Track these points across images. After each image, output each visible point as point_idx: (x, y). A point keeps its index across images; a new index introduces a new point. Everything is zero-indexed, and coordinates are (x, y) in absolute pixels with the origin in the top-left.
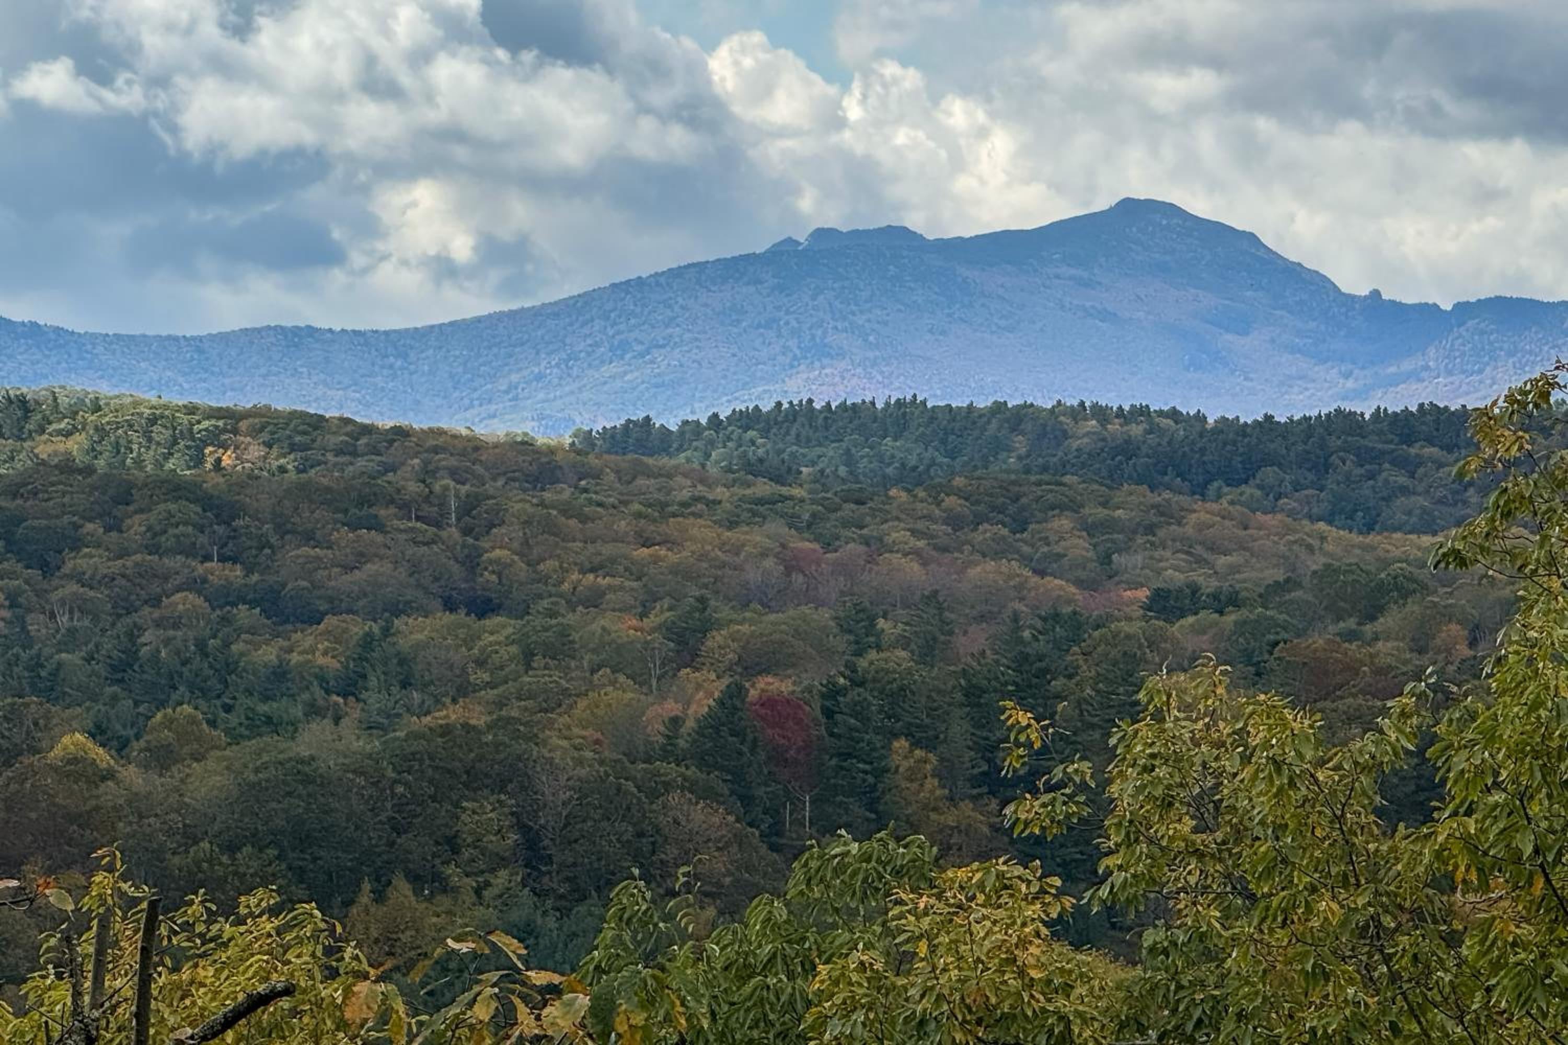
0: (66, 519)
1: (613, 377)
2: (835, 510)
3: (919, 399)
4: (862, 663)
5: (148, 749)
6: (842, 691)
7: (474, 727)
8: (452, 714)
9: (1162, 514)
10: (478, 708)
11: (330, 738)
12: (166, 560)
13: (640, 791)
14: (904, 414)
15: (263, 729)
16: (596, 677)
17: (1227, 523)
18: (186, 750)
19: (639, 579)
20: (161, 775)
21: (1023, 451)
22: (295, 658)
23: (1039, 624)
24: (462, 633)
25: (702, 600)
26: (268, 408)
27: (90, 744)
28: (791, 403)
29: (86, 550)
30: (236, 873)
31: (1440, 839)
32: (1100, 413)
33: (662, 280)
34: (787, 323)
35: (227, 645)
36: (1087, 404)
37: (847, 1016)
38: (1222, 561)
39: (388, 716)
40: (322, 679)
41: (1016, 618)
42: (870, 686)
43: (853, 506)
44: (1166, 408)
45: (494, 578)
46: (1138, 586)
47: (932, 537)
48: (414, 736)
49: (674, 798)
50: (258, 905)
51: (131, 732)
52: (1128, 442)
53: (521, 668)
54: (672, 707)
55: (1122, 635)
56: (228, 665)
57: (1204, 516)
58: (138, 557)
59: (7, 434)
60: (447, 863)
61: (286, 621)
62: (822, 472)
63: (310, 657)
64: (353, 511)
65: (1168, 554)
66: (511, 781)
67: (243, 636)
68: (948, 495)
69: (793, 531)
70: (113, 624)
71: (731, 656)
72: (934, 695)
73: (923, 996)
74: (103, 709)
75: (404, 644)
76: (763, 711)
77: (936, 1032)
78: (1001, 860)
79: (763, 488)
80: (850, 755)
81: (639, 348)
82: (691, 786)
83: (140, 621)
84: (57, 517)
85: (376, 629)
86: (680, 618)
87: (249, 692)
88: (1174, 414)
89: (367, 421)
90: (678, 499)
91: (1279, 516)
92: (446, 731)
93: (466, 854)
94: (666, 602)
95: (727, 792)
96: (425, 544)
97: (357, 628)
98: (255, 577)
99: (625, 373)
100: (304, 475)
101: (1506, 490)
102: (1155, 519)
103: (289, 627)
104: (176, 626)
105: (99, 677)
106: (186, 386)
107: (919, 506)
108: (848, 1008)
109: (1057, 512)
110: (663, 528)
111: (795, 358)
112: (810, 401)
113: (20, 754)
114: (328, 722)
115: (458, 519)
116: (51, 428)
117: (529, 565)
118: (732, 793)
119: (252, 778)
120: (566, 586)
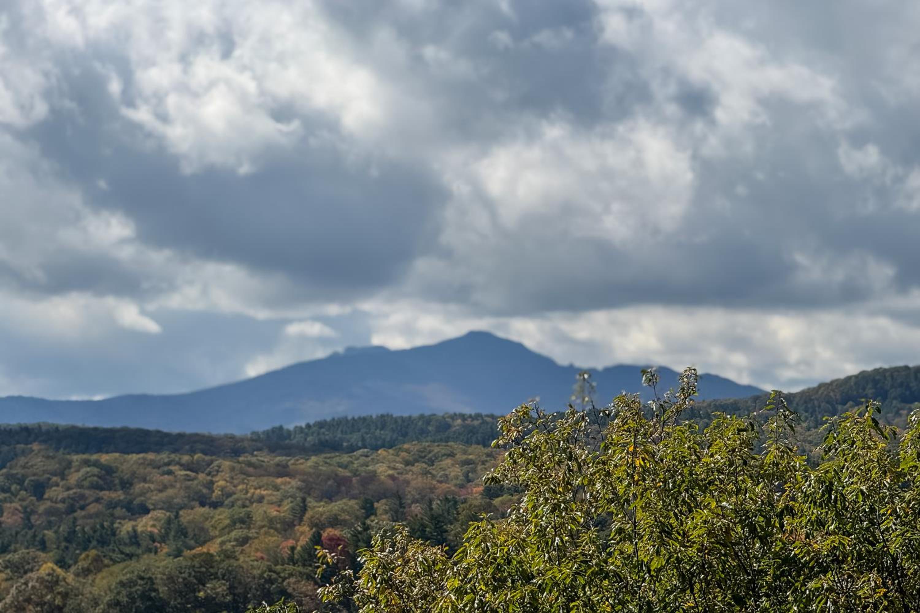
0: (45, 476)
2: (357, 460)
3: (390, 414)
4: (368, 521)
5: (78, 569)
6: (360, 533)
7: (212, 554)
8: (203, 549)
10: (213, 546)
11: (153, 561)
12: (86, 491)
13: (279, 576)
14: (384, 420)
15: (126, 559)
16: (262, 531)
19: (278, 491)
20: (84, 579)
22: (140, 529)
24: (207, 515)
25: (304, 499)
27: (55, 567)
28: (338, 417)
29: (53, 488)
35: (112, 524)
36: (457, 413)
39: (178, 551)
40: (151, 536)
41: (430, 500)
44: (488, 413)
45: (220, 493)
46: (478, 486)
47: (397, 469)
48: (187, 559)
49: (293, 579)
51: (72, 562)
52: (473, 427)
53: (231, 529)
54: (292, 543)
55: (473, 506)
56: (112, 532)
59: (22, 442)
62: (352, 444)
63: (146, 528)
64: (162, 468)
66: (226, 575)
67: (118, 521)
68: (402, 452)
69: (340, 469)
70: (65, 519)
71: (316, 521)
74: (61, 552)
75: (183, 521)
76: (328, 542)
82: (299, 574)
83: (77, 516)
84: (41, 475)
85: (172, 515)
86: (295, 506)
89: (168, 431)
92: (200, 556)
94: (289, 500)
96: (192, 480)
97: (164, 515)
99: (272, 408)
102: (485, 459)
103: (137, 516)
104: (91, 518)
105: (60, 540)
107: (391, 457)
109: (445, 457)
110: (288, 470)
112: (346, 416)
114: (152, 555)
116: (39, 440)
117: (234, 487)
119: (121, 578)
120: (249, 495)
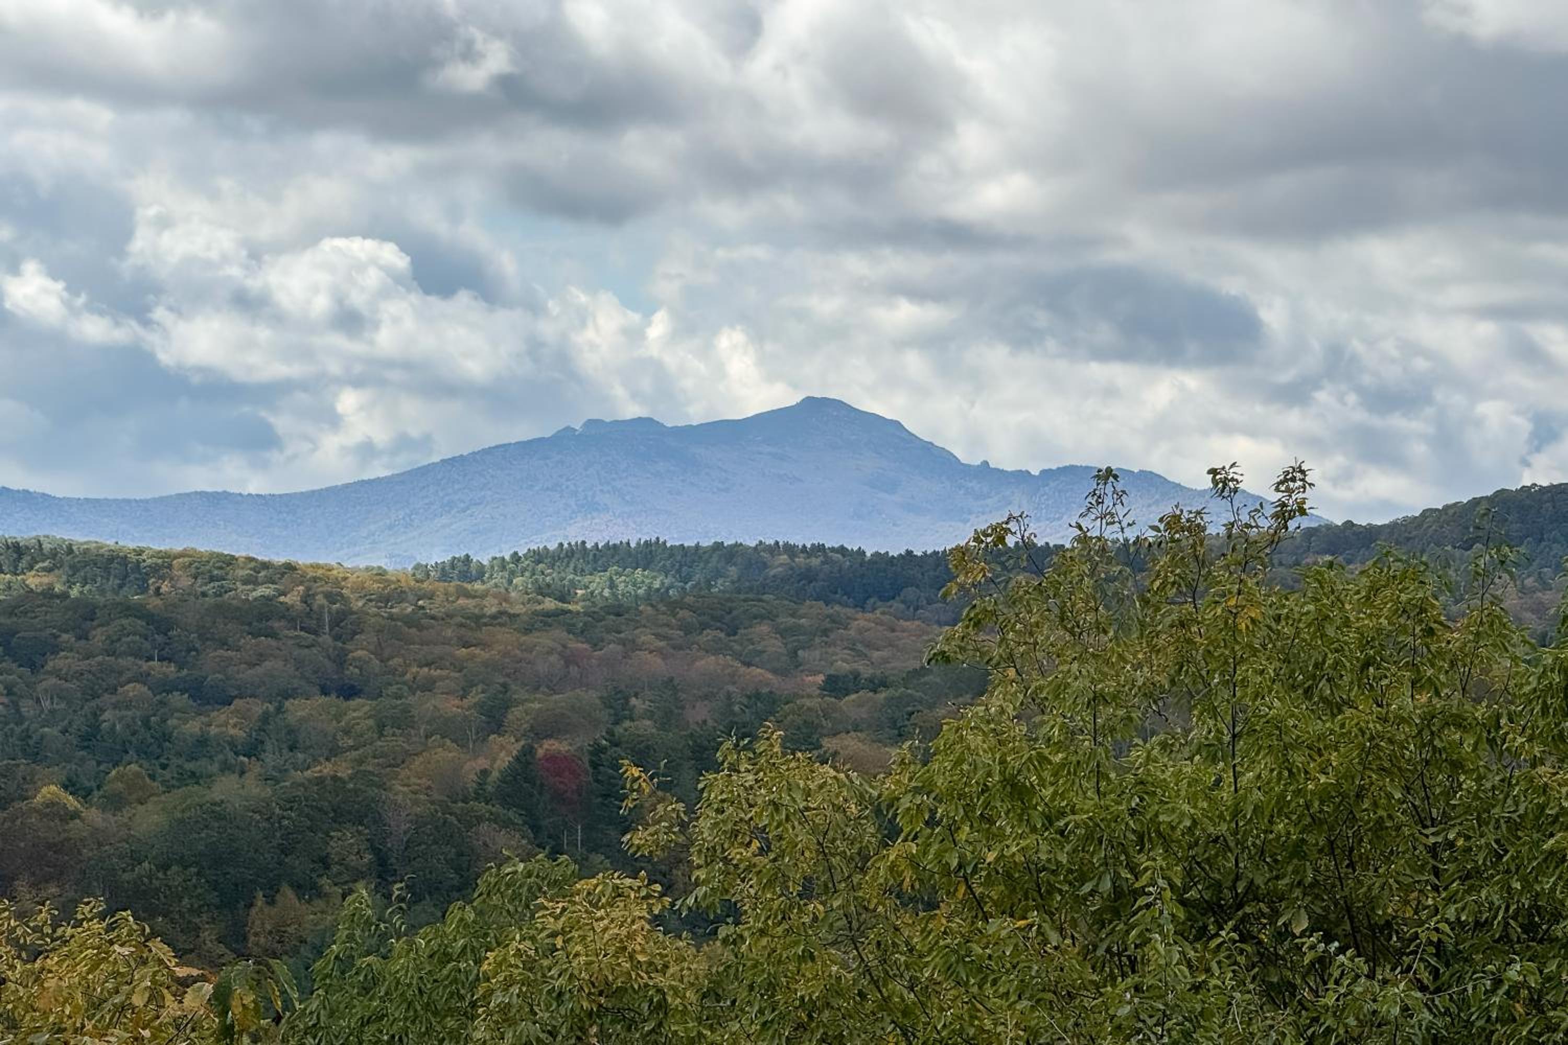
0: (48, 631)
1: (443, 526)
2: (601, 621)
3: (661, 540)
4: (619, 730)
5: (105, 797)
6: (603, 750)
7: (340, 779)
8: (326, 769)
9: (834, 621)
10: (344, 764)
11: (236, 786)
12: (120, 660)
13: (459, 821)
14: (651, 552)
15: (189, 781)
16: (430, 740)
17: (880, 628)
18: (134, 796)
19: (460, 671)
20: (114, 815)
21: (735, 577)
22: (213, 730)
23: (745, 701)
24: (333, 711)
25: (505, 686)
26: (195, 550)
27: (63, 794)
28: (569, 544)
29: (62, 654)
30: (166, 885)
31: (892, 858)
32: (790, 549)
33: (478, 457)
34: (567, 487)
35: (164, 721)
36: (781, 543)
37: (506, 990)
38: (876, 655)
39: (280, 771)
40: (232, 744)
41: (729, 696)
42: (624, 746)
43: (612, 617)
44: (836, 546)
45: (357, 671)
46: (815, 673)
47: (671, 639)
48: (296, 785)
49: (484, 827)
50: (91, 911)
51: (93, 784)
52: (809, 569)
53: (375, 736)
54: (482, 763)
55: (805, 708)
56: (164, 735)
57: (862, 623)
58: (100, 658)
59: (7, 570)
60: (320, 876)
61: (209, 703)
62: (592, 593)
63: (224, 729)
64: (255, 624)
65: (838, 650)
66: (366, 816)
67: (176, 715)
68: (681, 609)
69: (571, 636)
70: (82, 708)
71: (525, 726)
72: (670, 751)
73: (560, 976)
74: (74, 767)
75: (291, 719)
76: (546, 765)
77: (569, 1001)
78: (616, 875)
79: (550, 604)
80: (609, 795)
81: (462, 505)
82: (494, 818)
83: (101, 705)
84: (41, 630)
85: (271, 708)
86: (489, 698)
87: (179, 754)
88: (842, 550)
89: (266, 559)
90: (489, 613)
91: (917, 623)
92: (320, 781)
93: (335, 869)
94: (480, 688)
95: (520, 822)
96: (307, 647)
97: (258, 708)
98: (185, 672)
99: (451, 524)
100: (219, 599)
101: (975, 606)
102: (829, 626)
103: (209, 707)
104: (128, 708)
105: (71, 744)
106: (136, 535)
107: (661, 617)
108: (508, 984)
109: (759, 620)
110: (478, 635)
111: (573, 512)
112: (584, 543)
113: (13, 800)
114: (234, 778)
115: (331, 630)
116: (37, 567)
117: (382, 661)
118: (525, 823)
119: (179, 815)
120: (408, 676)
